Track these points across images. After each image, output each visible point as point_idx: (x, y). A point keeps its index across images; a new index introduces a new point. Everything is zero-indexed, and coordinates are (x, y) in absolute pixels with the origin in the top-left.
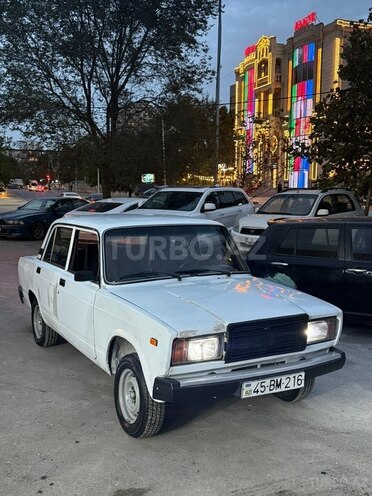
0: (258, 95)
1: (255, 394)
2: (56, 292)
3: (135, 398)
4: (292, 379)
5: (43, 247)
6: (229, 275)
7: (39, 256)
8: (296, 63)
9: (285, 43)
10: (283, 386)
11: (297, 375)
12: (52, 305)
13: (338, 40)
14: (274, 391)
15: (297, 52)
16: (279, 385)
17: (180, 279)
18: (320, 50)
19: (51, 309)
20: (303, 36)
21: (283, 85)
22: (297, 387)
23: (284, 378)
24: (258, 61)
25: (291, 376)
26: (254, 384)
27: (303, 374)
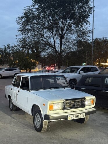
1: (72, 119)
2: (17, 94)
3: (39, 121)
4: (82, 115)
5: (13, 82)
6: (65, 88)
7: (12, 85)
10: (79, 117)
11: (83, 114)
12: (15, 98)
14: (77, 118)
16: (78, 117)
17: (51, 90)
19: (15, 99)
22: (83, 117)
23: (79, 114)
25: (81, 114)
26: (71, 116)
27: (85, 114)
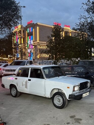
0: (19, 39)
2: (27, 82)
5: (15, 73)
7: (14, 76)
8: (28, 32)
9: (25, 27)
10: (87, 95)
13: (38, 27)
15: (28, 29)
18: (34, 29)
20: (29, 26)
21: (25, 36)
24: (18, 30)
27: (89, 92)
